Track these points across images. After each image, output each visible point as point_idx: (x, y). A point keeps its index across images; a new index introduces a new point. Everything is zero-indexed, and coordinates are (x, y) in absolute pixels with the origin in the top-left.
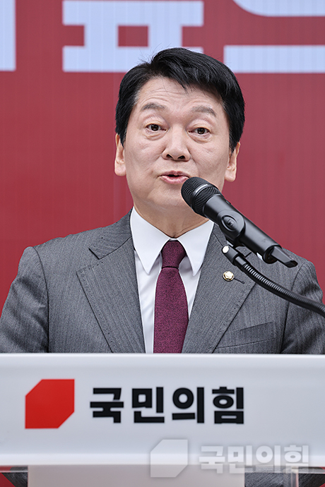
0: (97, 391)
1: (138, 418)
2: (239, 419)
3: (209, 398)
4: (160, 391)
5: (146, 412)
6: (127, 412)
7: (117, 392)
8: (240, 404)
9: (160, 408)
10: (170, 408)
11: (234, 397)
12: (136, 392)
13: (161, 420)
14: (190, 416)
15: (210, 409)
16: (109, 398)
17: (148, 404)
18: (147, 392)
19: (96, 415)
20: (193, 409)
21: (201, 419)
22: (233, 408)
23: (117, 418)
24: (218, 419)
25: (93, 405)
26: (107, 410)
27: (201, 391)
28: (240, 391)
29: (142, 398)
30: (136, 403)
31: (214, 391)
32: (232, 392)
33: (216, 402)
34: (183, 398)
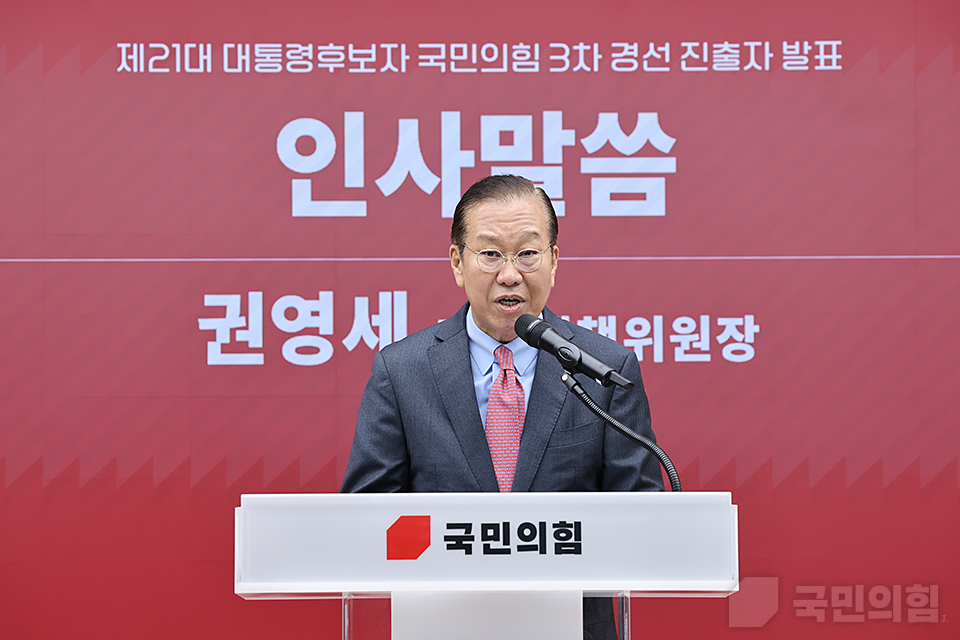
0: (450, 526)
1: (487, 550)
2: (577, 549)
3: (550, 531)
4: (506, 525)
5: (494, 545)
6: (478, 545)
7: (468, 527)
8: (578, 537)
9: (507, 541)
10: (515, 541)
11: (572, 530)
12: (485, 527)
13: (508, 552)
14: (534, 548)
15: (551, 541)
16: (461, 532)
17: (496, 538)
18: (495, 527)
19: (449, 547)
20: (536, 541)
21: (543, 551)
22: (572, 540)
23: (469, 550)
24: (559, 550)
25: (447, 538)
26: (459, 542)
27: (543, 525)
28: (578, 525)
29: (490, 532)
30: (485, 537)
31: (555, 526)
32: (570, 526)
33: (556, 535)
34: (527, 532)
